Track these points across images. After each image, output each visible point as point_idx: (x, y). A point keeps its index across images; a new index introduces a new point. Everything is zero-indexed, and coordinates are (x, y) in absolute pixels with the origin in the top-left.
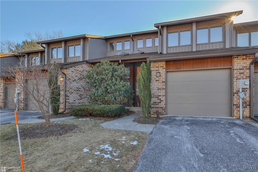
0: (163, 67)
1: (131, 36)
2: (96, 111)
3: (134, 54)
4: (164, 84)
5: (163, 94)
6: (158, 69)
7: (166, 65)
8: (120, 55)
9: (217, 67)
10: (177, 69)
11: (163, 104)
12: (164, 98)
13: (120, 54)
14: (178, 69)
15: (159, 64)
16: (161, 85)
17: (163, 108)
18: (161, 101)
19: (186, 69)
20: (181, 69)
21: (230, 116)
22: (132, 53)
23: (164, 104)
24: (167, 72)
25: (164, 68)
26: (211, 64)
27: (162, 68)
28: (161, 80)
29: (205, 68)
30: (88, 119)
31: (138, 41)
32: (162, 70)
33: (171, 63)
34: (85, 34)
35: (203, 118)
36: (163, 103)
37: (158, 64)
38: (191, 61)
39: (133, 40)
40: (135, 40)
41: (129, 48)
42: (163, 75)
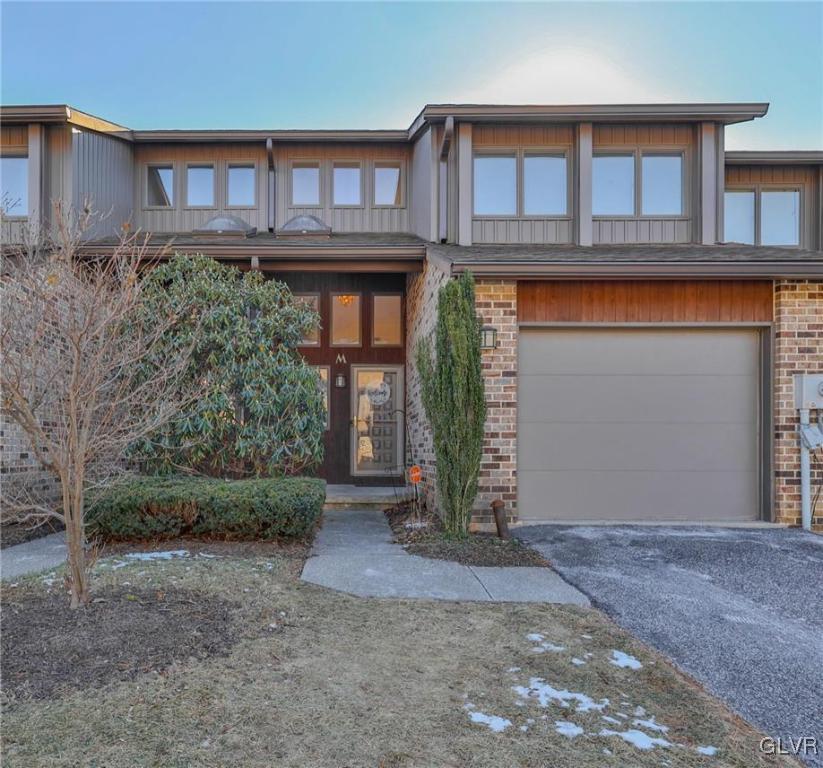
0: (509, 305)
1: (269, 144)
2: (226, 510)
3: (298, 234)
4: (509, 382)
5: (509, 428)
6: (487, 313)
7: (520, 297)
8: (226, 233)
9: (719, 320)
10: (564, 320)
11: (508, 473)
12: (511, 447)
13: (226, 228)
14: (569, 320)
15: (489, 290)
16: (499, 389)
17: (508, 489)
18: (500, 458)
19: (602, 321)
20: (580, 320)
21: (758, 519)
22: (286, 229)
23: (511, 471)
24: (522, 328)
25: (512, 313)
26: (697, 307)
27: (501, 310)
28: (500, 366)
29: (673, 321)
30: (181, 553)
31: (294, 170)
32: (504, 321)
33: (538, 291)
34: (65, 106)
35: (675, 528)
36: (508, 467)
37: (485, 290)
38: (621, 290)
39: (271, 167)
40: (280, 164)
41: (249, 200)
42: (506, 344)
